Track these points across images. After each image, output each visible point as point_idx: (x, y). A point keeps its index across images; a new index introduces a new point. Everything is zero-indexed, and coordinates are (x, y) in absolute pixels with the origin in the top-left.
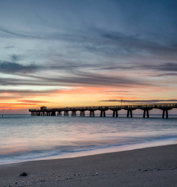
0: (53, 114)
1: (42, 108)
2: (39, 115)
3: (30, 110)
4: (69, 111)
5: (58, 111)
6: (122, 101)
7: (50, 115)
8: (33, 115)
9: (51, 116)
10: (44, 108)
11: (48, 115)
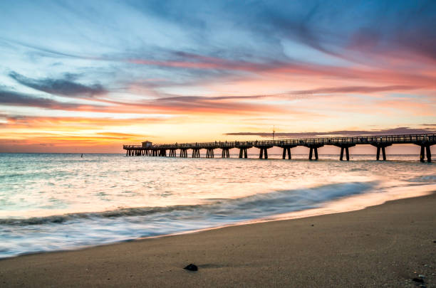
0: (163, 154)
1: (144, 144)
2: (139, 154)
3: (125, 148)
4: (188, 148)
5: (170, 149)
6: (273, 134)
7: (156, 155)
8: (130, 154)
9: (159, 156)
10: (148, 144)
11: (154, 155)
